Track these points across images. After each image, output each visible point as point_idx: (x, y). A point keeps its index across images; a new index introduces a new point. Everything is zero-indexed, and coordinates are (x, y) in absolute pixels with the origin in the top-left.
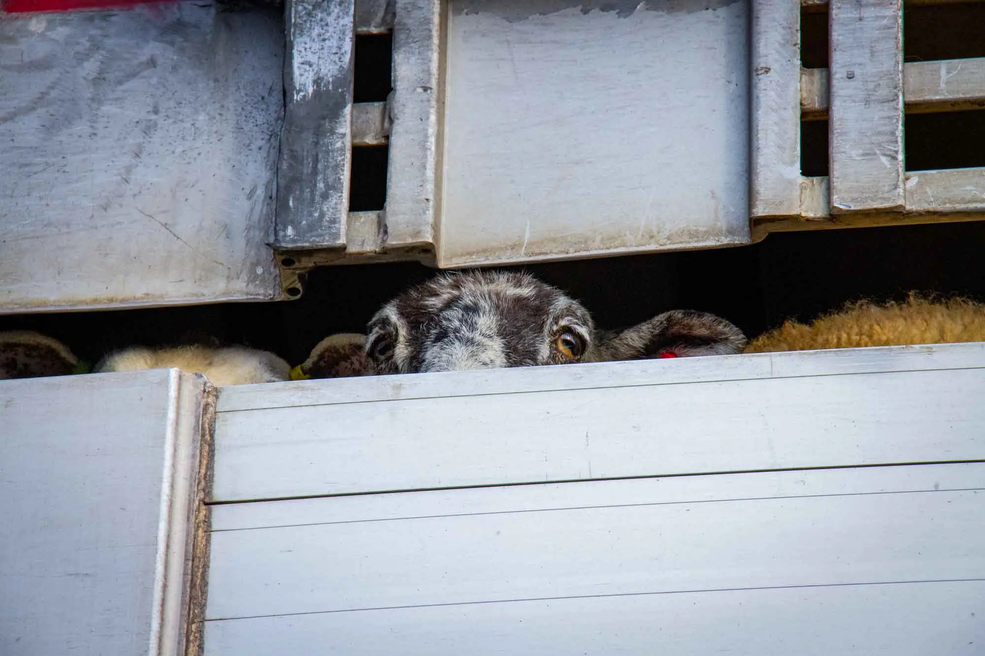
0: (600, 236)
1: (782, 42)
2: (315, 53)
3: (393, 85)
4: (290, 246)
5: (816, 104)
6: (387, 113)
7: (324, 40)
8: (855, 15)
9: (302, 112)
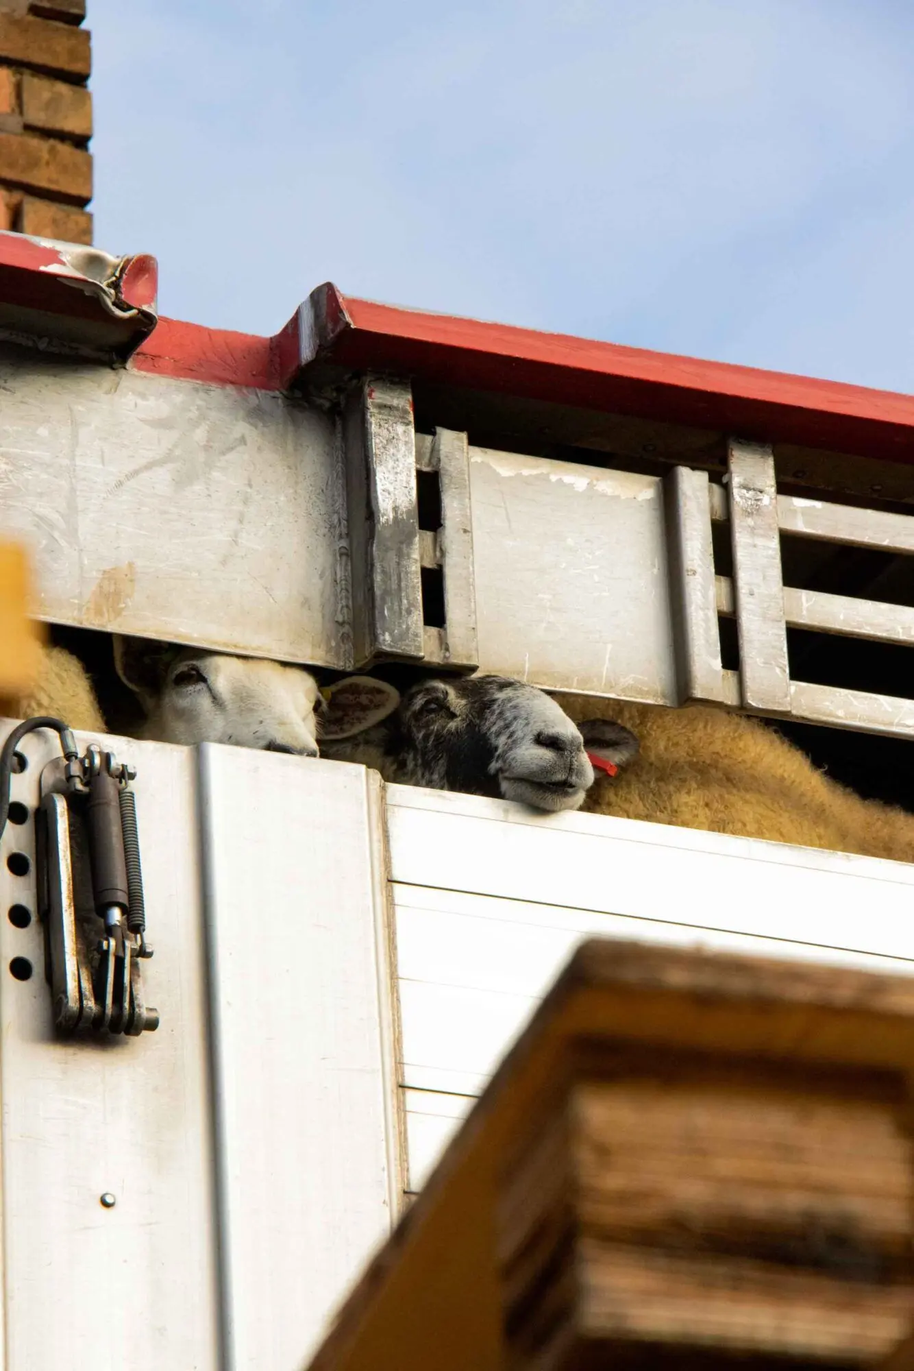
0: (577, 678)
1: (702, 550)
2: (392, 483)
3: (442, 522)
4: (388, 649)
5: (726, 607)
6: (438, 545)
7: (397, 473)
8: (750, 541)
9: (387, 533)
